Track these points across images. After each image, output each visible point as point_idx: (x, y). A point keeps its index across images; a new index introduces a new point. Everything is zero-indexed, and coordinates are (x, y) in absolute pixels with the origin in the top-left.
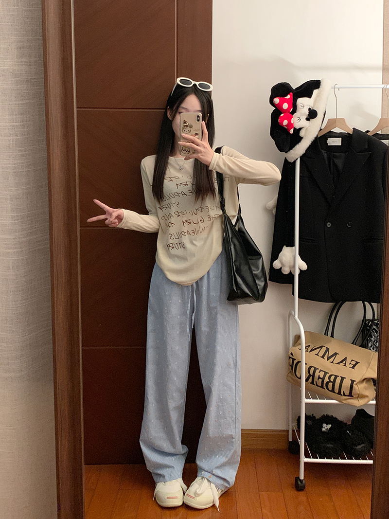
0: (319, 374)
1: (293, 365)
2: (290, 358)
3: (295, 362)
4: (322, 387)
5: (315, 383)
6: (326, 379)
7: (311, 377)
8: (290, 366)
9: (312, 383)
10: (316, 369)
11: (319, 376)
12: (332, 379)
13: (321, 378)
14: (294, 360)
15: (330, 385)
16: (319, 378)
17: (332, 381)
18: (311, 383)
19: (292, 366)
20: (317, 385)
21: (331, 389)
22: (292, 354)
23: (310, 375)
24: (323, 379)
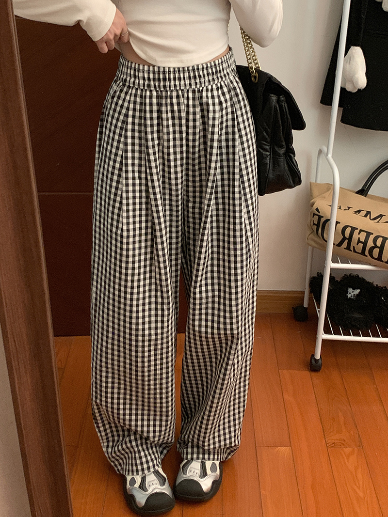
0: (359, 236)
1: (320, 224)
2: (314, 214)
3: (323, 220)
4: (363, 253)
5: (352, 248)
6: (370, 244)
7: (346, 240)
8: (314, 224)
9: (348, 248)
10: (353, 229)
11: (359, 238)
12: (379, 243)
13: (362, 242)
14: (320, 217)
15: (376, 252)
16: (359, 241)
17: (379, 246)
18: (345, 248)
19: (318, 225)
20: (355, 251)
21: (377, 257)
22: (317, 210)
23: (344, 239)
24: (365, 243)
